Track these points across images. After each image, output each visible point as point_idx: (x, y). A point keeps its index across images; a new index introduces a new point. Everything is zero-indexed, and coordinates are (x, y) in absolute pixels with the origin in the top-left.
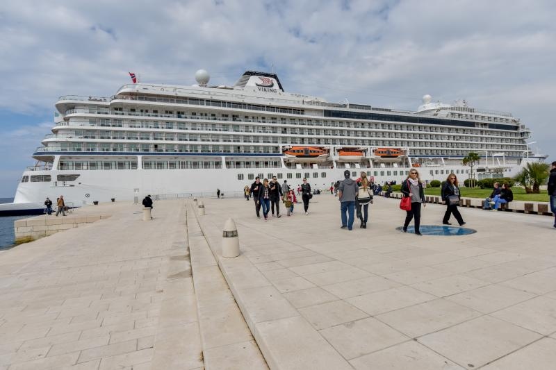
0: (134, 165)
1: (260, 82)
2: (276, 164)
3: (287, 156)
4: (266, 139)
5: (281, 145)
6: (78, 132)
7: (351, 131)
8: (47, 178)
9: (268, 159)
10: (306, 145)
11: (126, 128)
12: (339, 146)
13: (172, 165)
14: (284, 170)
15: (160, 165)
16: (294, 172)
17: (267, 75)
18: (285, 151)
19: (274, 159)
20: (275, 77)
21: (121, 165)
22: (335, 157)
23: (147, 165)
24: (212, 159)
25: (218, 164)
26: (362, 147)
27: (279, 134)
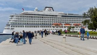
0: (24, 27)
1: (49, 9)
2: (51, 27)
3: (53, 25)
4: (49, 22)
5: (52, 23)
6: (14, 21)
7: (68, 20)
8: (9, 29)
9: (49, 26)
10: (57, 23)
11: (22, 20)
12: (65, 23)
13: (30, 27)
14: (52, 28)
15: (28, 27)
16: (54, 28)
17: (50, 7)
18: (52, 24)
19: (50, 26)
20: (52, 8)
21: (21, 27)
22: (64, 26)
23: (26, 27)
24: (37, 26)
25: (39, 27)
26: (70, 23)
27: (52, 21)
